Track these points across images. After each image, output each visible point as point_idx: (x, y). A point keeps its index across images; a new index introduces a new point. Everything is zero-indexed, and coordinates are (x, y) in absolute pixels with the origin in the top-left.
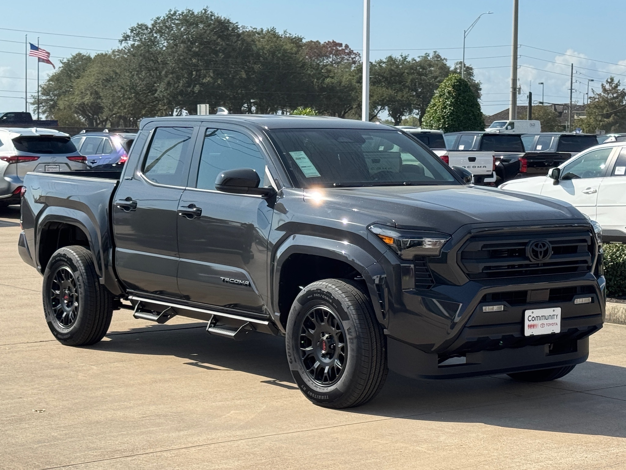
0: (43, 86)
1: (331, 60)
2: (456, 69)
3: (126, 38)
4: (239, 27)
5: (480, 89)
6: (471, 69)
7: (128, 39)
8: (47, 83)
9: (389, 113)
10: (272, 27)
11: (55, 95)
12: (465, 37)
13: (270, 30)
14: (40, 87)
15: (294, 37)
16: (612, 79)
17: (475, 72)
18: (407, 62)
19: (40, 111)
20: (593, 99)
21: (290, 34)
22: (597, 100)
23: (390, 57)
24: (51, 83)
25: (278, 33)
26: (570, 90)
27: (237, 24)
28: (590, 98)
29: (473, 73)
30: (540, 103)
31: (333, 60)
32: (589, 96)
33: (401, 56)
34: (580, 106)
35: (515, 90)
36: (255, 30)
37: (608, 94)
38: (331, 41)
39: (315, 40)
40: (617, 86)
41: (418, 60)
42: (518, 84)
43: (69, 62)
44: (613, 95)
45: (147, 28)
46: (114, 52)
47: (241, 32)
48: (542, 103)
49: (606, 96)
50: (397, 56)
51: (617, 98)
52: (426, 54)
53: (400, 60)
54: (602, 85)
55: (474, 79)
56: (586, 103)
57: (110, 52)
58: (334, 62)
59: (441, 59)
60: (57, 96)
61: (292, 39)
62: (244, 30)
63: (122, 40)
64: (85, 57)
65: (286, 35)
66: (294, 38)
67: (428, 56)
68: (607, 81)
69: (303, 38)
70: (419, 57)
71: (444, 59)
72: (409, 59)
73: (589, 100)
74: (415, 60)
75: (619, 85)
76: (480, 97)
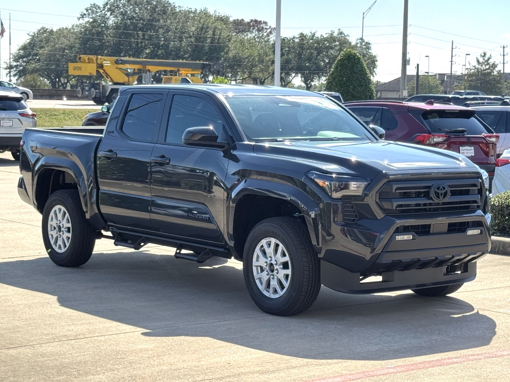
0: (14, 54)
1: (254, 35)
2: (357, 44)
3: (83, 16)
4: (176, 6)
5: (377, 61)
6: (369, 44)
7: (85, 16)
8: (18, 51)
9: (302, 80)
10: (205, 8)
11: (24, 62)
12: (363, 18)
13: (203, 10)
14: (11, 55)
15: (223, 15)
16: (485, 54)
17: (372, 46)
18: (316, 37)
19: (12, 74)
20: (470, 70)
21: (219, 13)
22: (472, 71)
23: (301, 33)
24: (21, 51)
25: (210, 12)
26: (451, 63)
27: (174, 5)
28: (467, 69)
29: (370, 47)
30: (426, 73)
31: (255, 35)
32: (466, 68)
33: (311, 32)
34: (459, 76)
35: (405, 62)
36: (190, 10)
37: (482, 66)
38: (254, 19)
39: (240, 19)
40: (489, 59)
41: (325, 36)
42: (408, 57)
43: (35, 35)
44: (485, 67)
45: (99, 7)
46: (73, 26)
47: (178, 10)
48: (428, 73)
49: (480, 67)
50: (307, 32)
51: (489, 69)
52: (332, 31)
53: (310, 36)
54: (477, 58)
55: (371, 52)
56: (464, 73)
57: (70, 27)
58: (256, 37)
59: (345, 35)
60: (26, 63)
61: (221, 18)
62: (181, 9)
63: (80, 18)
64: (48, 30)
65: (216, 14)
66: (223, 17)
67: (334, 32)
68: (481, 55)
69: (230, 16)
70: (326, 34)
71: (347, 35)
72: (318, 35)
73: (466, 71)
74: (323, 36)
75: (491, 58)
76: (376, 67)
